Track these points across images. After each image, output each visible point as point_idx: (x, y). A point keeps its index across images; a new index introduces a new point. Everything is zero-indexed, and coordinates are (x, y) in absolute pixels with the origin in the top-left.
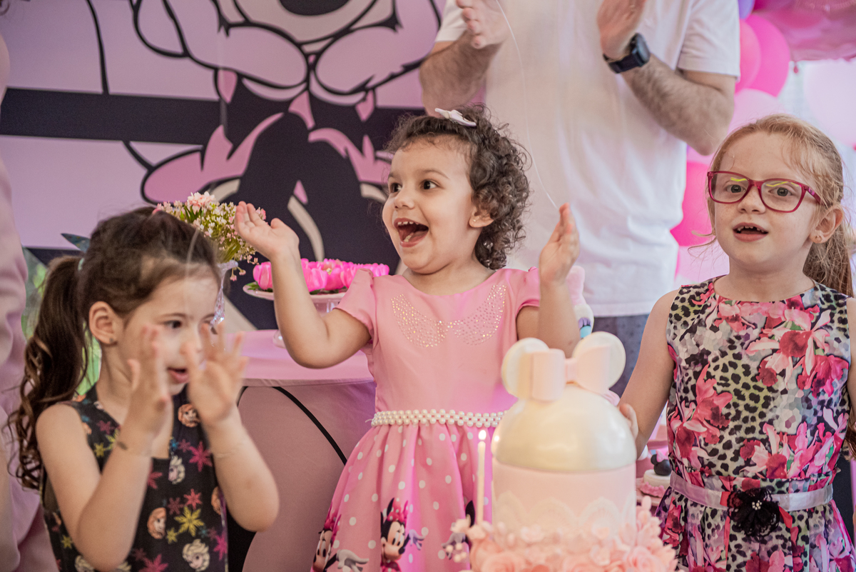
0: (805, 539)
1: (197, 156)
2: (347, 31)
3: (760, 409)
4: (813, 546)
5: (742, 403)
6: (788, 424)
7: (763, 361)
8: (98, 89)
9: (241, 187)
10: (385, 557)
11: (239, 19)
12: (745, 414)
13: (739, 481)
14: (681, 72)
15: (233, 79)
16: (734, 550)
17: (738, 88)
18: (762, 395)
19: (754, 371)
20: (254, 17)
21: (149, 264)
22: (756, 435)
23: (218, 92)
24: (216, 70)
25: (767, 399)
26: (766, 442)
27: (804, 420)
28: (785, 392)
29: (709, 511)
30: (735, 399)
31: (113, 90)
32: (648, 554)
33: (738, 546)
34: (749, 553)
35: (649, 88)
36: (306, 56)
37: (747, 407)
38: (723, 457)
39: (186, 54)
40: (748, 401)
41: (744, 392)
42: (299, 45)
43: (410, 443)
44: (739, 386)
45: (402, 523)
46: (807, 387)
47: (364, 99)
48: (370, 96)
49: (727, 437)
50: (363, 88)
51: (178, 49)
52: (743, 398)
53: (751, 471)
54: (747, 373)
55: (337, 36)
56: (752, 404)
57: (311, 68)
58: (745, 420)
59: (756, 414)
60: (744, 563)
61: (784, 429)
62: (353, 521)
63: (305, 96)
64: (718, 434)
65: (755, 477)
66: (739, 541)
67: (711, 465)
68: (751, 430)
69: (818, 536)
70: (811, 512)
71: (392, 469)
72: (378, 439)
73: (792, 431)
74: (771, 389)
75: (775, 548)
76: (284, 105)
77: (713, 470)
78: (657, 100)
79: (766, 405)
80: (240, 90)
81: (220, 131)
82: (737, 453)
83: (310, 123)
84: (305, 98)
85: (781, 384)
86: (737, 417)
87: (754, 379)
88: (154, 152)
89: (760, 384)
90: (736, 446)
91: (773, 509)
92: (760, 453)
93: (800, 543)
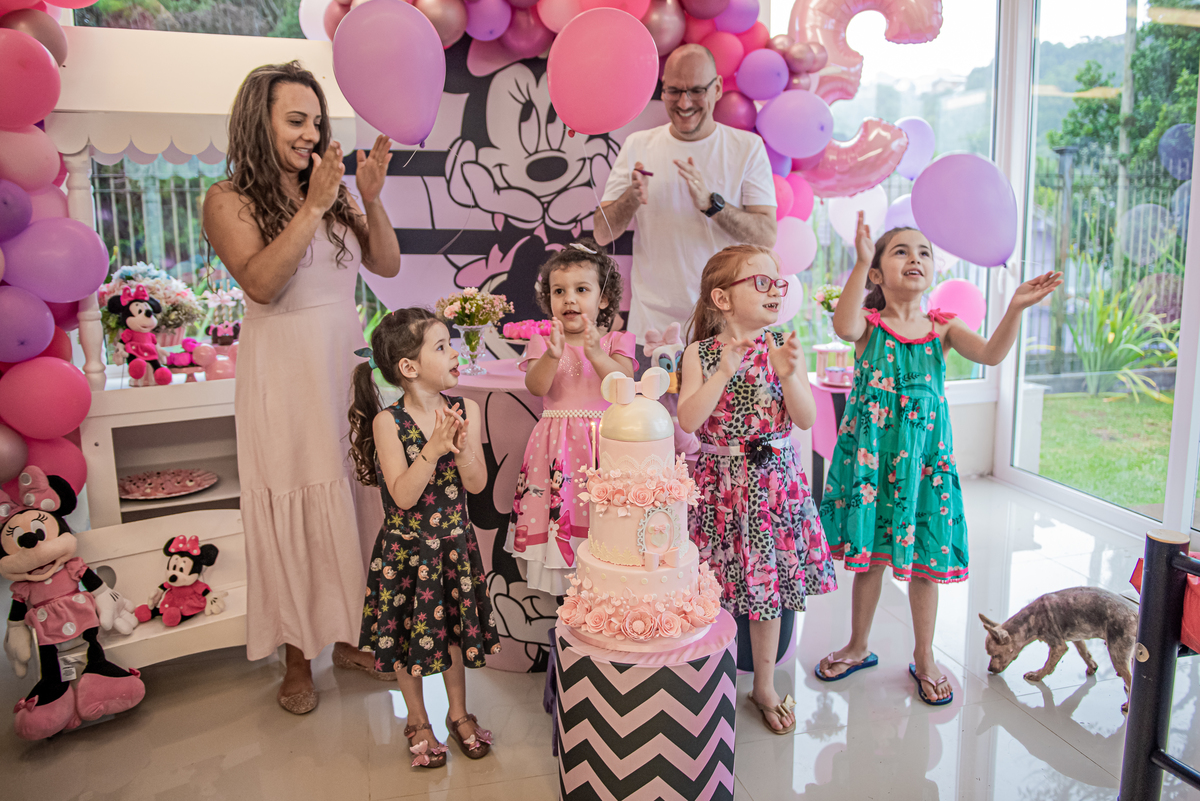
0: (784, 463)
1: (484, 261)
2: (565, 189)
3: (750, 397)
4: (787, 467)
5: (740, 396)
6: (766, 403)
7: (747, 372)
8: (430, 227)
9: (509, 278)
10: (552, 489)
11: (505, 185)
12: (743, 401)
13: (748, 438)
14: (745, 208)
15: (502, 218)
16: (751, 475)
17: (779, 217)
18: (749, 389)
19: (743, 378)
20: (513, 184)
21: (413, 327)
22: (751, 411)
23: (495, 226)
24: (493, 213)
25: (753, 391)
26: (757, 414)
27: (773, 399)
28: (761, 386)
29: (733, 458)
30: (736, 395)
31: (438, 227)
32: (679, 483)
33: (753, 473)
34: (759, 476)
35: (727, 221)
36: (542, 204)
37: (743, 398)
38: (736, 427)
39: (477, 205)
40: (743, 394)
41: (740, 390)
42: (538, 198)
43: (563, 428)
44: (737, 388)
45: (561, 471)
46: (772, 381)
47: (575, 227)
48: (579, 224)
49: (736, 416)
50: (575, 220)
51: (473, 204)
52: (740, 393)
53: (752, 431)
54: (740, 380)
55: (559, 193)
56: (745, 395)
57: (546, 210)
58: (744, 404)
59: (748, 400)
60: (758, 481)
61: (765, 406)
62: (536, 470)
63: (543, 226)
64: (731, 415)
65: (755, 434)
66: (753, 470)
67: (731, 433)
68: (748, 409)
69: (790, 462)
70: (784, 449)
71: (554, 442)
72: (546, 425)
73: (768, 406)
74: (753, 386)
75: (772, 470)
76: (531, 232)
77: (732, 436)
78: (733, 227)
79: (753, 394)
80: (507, 223)
81: (496, 247)
82: (743, 423)
83: (546, 241)
84: (542, 227)
85: (758, 382)
86: (738, 405)
87: (744, 382)
88: (460, 260)
89: (747, 384)
90: (742, 419)
91: (769, 450)
92: (755, 421)
93: (782, 466)
